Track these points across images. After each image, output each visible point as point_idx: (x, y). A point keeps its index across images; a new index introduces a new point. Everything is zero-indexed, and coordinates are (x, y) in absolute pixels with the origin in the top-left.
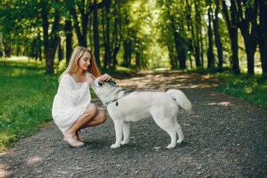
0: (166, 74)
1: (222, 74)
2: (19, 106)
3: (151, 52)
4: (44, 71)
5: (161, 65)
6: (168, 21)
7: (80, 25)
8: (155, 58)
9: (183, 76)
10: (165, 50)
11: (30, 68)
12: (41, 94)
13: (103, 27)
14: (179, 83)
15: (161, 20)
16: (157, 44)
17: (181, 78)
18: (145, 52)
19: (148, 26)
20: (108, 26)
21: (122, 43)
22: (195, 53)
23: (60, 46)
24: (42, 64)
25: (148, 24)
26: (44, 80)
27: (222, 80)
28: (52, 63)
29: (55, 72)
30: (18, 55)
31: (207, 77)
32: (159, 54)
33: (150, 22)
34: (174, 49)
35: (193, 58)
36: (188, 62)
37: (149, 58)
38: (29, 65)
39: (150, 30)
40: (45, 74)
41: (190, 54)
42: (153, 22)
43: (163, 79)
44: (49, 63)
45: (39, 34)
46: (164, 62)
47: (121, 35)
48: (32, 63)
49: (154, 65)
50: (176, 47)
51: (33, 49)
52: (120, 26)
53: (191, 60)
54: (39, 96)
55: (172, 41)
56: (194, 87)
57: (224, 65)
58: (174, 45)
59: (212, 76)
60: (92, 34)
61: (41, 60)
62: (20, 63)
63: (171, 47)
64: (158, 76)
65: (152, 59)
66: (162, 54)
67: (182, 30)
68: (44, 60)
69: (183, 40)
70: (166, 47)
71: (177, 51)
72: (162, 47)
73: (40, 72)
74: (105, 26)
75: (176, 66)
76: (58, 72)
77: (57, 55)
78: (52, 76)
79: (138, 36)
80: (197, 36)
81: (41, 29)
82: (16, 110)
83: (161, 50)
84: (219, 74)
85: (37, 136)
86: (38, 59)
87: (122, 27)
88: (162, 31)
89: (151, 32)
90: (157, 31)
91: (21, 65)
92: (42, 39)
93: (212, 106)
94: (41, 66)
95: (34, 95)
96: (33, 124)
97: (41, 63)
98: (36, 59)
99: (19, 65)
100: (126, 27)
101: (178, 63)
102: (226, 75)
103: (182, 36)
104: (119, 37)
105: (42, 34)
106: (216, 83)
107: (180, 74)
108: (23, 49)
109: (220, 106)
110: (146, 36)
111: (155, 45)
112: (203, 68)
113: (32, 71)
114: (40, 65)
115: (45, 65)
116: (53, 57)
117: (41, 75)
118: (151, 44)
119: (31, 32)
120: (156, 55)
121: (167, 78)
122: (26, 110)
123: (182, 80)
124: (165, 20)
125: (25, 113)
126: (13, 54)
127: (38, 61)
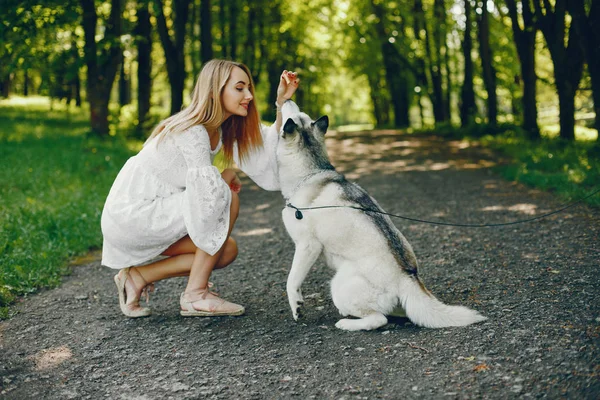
0: (366, 138)
1: (500, 139)
2: (23, 212)
3: (329, 89)
4: (87, 130)
5: (351, 117)
6: (371, 18)
7: (169, 23)
8: (338, 103)
9: (406, 143)
10: (361, 85)
11: (52, 123)
12: (78, 181)
13: (223, 30)
14: (400, 158)
15: (355, 15)
16: (343, 71)
17: (402, 148)
18: (315, 89)
19: (323, 29)
20: (233, 28)
21: (264, 66)
22: (431, 91)
23: (123, 74)
24: (83, 113)
25: (323, 24)
26: (87, 151)
27: (499, 152)
28: (106, 111)
29: (113, 132)
30: (25, 93)
31: (464, 145)
32: (347, 94)
33: (330, 19)
34: (383, 82)
35: (426, 102)
36: (414, 112)
37: (324, 103)
38: (51, 116)
39: (328, 37)
40: (89, 135)
41: (420, 94)
42: (336, 19)
43: (361, 149)
44: (98, 110)
45: (74, 44)
46: (359, 112)
47: (262, 48)
48: (59, 112)
49: (336, 117)
50: (388, 77)
51: (60, 79)
52: (262, 26)
53: (421, 107)
54: (72, 187)
55: (378, 64)
56: (437, 167)
57: (501, 119)
58: (383, 72)
59: (475, 144)
60: (197, 45)
61: (78, 104)
62: (31, 112)
63: (374, 77)
64: (348, 142)
65: (332, 105)
66: (355, 94)
67: (402, 38)
68: (86, 106)
69: (405, 61)
70: (363, 78)
71: (391, 86)
72: (354, 78)
73: (77, 132)
74: (227, 29)
75: (387, 120)
76: (118, 131)
77: (115, 93)
78: (103, 139)
79: (302, 51)
80: (438, 52)
81: (80, 31)
82: (15, 222)
83: (352, 84)
84: (489, 138)
85: (67, 290)
86: (73, 102)
87: (266, 30)
88: (357, 42)
89: (331, 42)
90: (344, 41)
91: (34, 116)
92: (81, 54)
93: (496, 213)
94: (79, 119)
95: (61, 184)
96: (56, 259)
97: (79, 110)
98: (68, 102)
99: (28, 116)
100: (274, 30)
101: (392, 115)
102: (510, 141)
103: (401, 51)
104: (258, 54)
105: (81, 44)
106: (488, 159)
107: (399, 138)
108: (38, 81)
109: (516, 214)
110: (319, 51)
111: (338, 73)
112: (450, 126)
113: (58, 130)
114: (75, 115)
115: (87, 115)
116: (107, 98)
117: (78, 139)
118: (329, 70)
119: (55, 41)
120: (340, 97)
121: (371, 147)
122: (41, 223)
123: (406, 152)
124: (364, 15)
125: (38, 229)
126: (16, 92)
127: (73, 108)
